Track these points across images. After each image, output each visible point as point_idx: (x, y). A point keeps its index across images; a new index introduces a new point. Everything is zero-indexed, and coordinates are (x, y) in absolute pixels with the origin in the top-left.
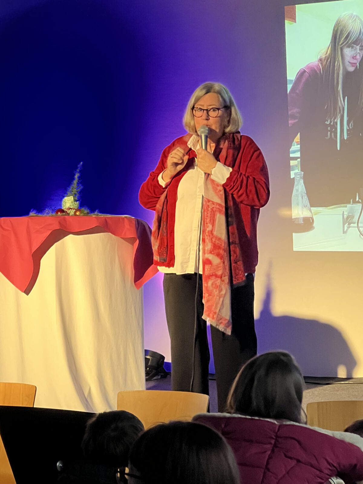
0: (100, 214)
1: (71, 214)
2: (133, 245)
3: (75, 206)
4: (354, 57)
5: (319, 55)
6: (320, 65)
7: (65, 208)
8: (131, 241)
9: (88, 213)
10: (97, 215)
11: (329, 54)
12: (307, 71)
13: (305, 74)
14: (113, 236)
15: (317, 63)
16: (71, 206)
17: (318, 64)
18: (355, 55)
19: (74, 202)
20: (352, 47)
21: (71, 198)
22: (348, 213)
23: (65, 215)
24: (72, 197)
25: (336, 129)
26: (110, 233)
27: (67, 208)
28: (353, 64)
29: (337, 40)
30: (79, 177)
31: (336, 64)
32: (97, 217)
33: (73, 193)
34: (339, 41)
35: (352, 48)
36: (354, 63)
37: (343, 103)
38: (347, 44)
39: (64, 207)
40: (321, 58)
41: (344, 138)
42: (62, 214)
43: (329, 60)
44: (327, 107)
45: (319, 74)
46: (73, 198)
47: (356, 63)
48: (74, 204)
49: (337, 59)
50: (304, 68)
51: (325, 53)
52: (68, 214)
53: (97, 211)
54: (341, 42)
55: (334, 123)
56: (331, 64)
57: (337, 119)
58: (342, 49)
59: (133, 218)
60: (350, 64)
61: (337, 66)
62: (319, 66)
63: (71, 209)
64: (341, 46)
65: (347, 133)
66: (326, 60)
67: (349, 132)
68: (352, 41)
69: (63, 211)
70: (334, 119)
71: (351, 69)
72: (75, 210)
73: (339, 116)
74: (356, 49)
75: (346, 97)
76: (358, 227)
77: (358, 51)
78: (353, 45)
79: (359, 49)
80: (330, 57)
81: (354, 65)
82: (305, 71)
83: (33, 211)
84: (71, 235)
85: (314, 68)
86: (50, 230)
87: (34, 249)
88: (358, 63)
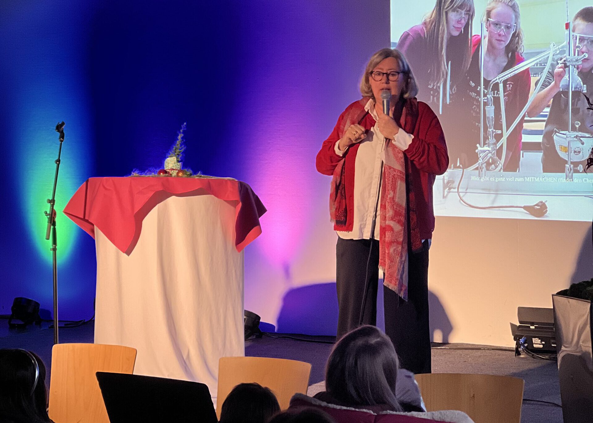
0: (203, 175)
1: (173, 175)
2: (235, 208)
3: (178, 167)
4: (459, 22)
5: (423, 18)
6: (424, 28)
7: (167, 169)
8: (234, 204)
9: (191, 175)
10: (200, 177)
11: (434, 18)
12: (411, 34)
13: (409, 37)
14: (216, 198)
15: (421, 27)
16: (173, 167)
17: (423, 27)
18: (460, 20)
19: (177, 163)
20: (457, 11)
21: (174, 159)
22: (449, 178)
23: (168, 176)
24: (175, 157)
25: (439, 93)
26: (213, 196)
27: (169, 169)
28: (457, 29)
29: (443, 4)
30: (182, 138)
31: (441, 28)
32: (200, 178)
33: (176, 154)
34: (444, 6)
35: (457, 13)
36: (459, 28)
37: (447, 67)
38: (452, 9)
39: (166, 167)
40: (425, 21)
41: (446, 102)
42: (165, 174)
43: (434, 24)
44: (431, 71)
45: (423, 38)
46: (176, 159)
47: (461, 28)
48: (177, 165)
49: (442, 23)
50: (408, 31)
51: (430, 16)
52: (171, 175)
53: (200, 172)
54: (446, 6)
55: (436, 88)
56: (436, 28)
57: (440, 84)
58: (447, 13)
59: (236, 180)
60: (454, 29)
61: (442, 30)
62: (424, 30)
63: (174, 170)
64: (446, 10)
65: (450, 98)
66: (430, 24)
67: (451, 97)
68: (457, 5)
69: (165, 172)
70: (437, 83)
71: (456, 33)
72: (177, 171)
73: (442, 80)
74: (461, 13)
75: (450, 62)
76: (458, 192)
77: (463, 16)
78: (458, 9)
79: (465, 13)
80: (435, 21)
81: (459, 29)
82: (409, 34)
83: (135, 171)
84: (173, 197)
85: (418, 31)
86: (153, 191)
87: (136, 211)
88: (463, 28)
